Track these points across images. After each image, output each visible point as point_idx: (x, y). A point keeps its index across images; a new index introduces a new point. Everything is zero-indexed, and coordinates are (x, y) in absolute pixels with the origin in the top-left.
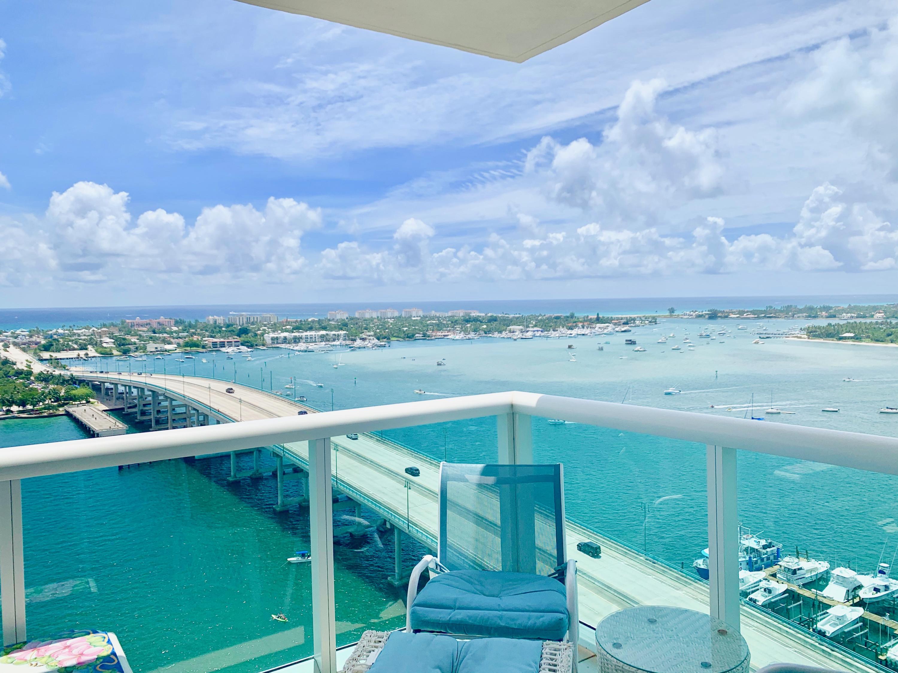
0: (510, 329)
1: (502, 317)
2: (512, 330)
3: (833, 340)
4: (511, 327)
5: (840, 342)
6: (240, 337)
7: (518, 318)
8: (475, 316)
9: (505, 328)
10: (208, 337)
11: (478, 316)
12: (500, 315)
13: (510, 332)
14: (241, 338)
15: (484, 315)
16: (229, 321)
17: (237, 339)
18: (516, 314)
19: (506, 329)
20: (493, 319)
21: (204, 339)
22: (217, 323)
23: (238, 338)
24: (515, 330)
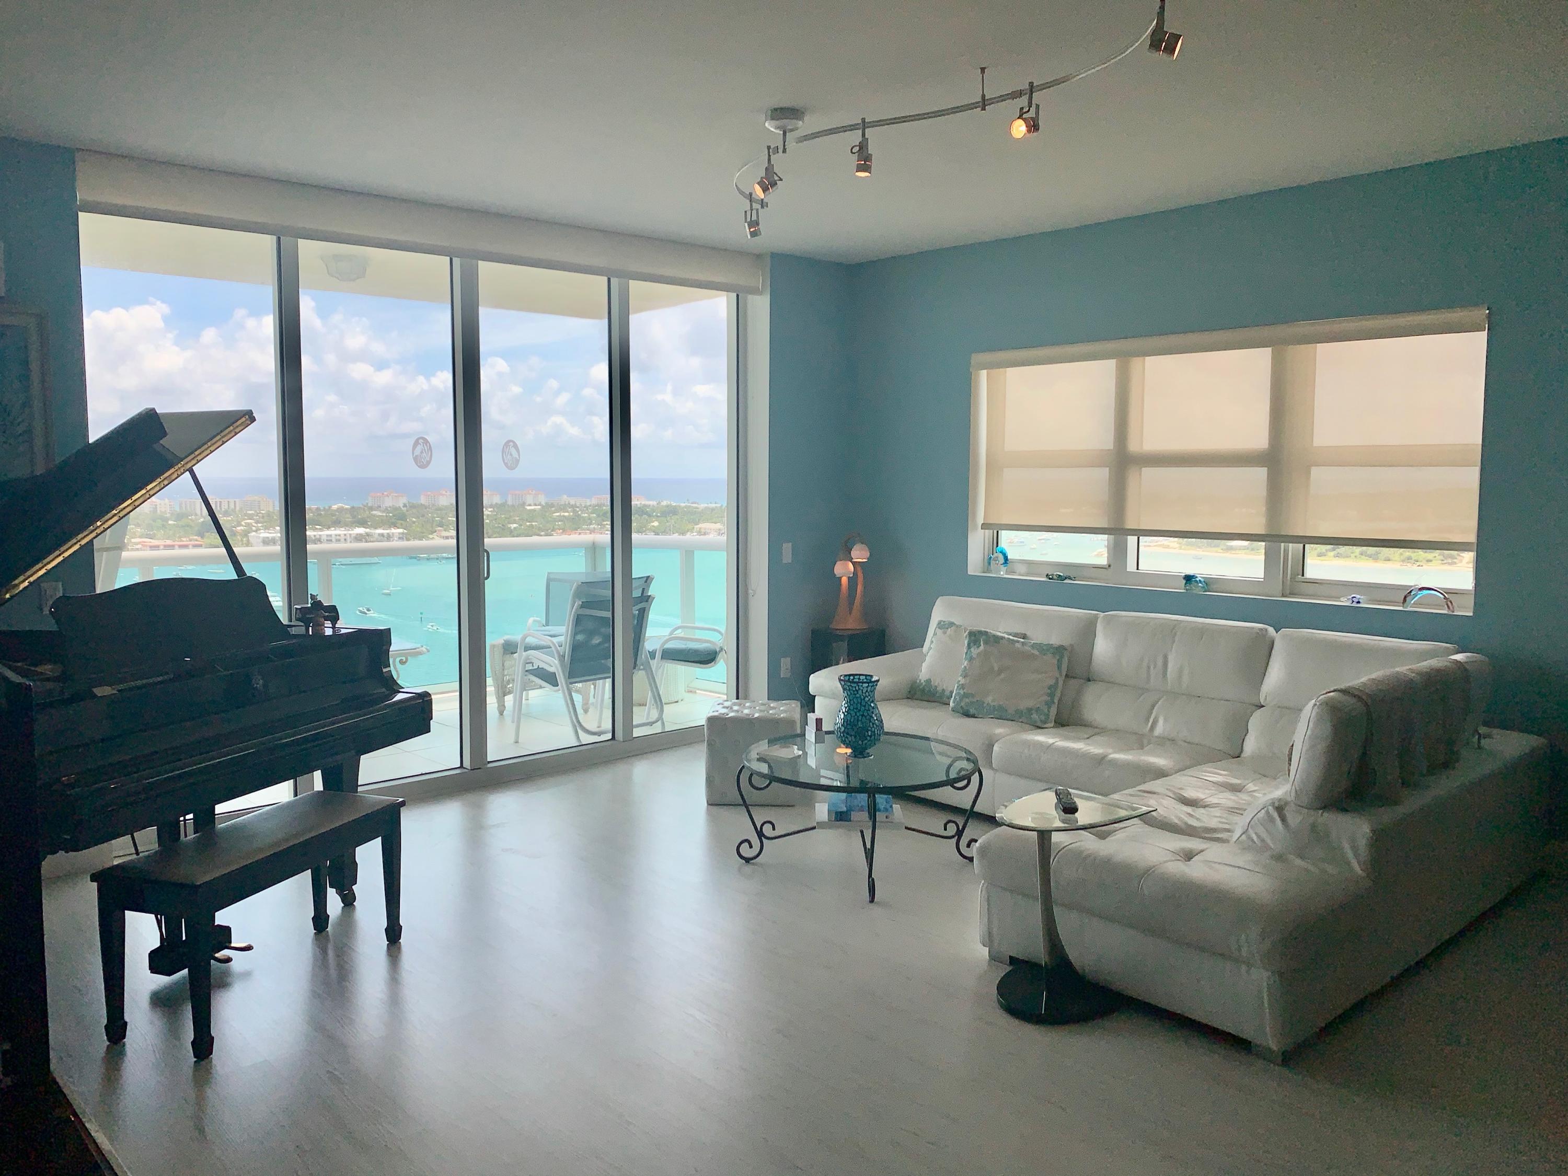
0: (700, 528)
1: (686, 507)
2: (703, 531)
3: (1217, 552)
4: (700, 526)
5: (1227, 555)
6: (202, 537)
7: (713, 509)
8: (639, 506)
9: (690, 526)
10: (140, 537)
11: (645, 505)
12: (683, 505)
13: (700, 533)
14: (205, 540)
15: (655, 503)
16: (181, 507)
17: (197, 541)
18: (711, 503)
19: (694, 528)
20: (671, 511)
21: (133, 540)
22: (158, 512)
23: (199, 538)
24: (709, 531)
